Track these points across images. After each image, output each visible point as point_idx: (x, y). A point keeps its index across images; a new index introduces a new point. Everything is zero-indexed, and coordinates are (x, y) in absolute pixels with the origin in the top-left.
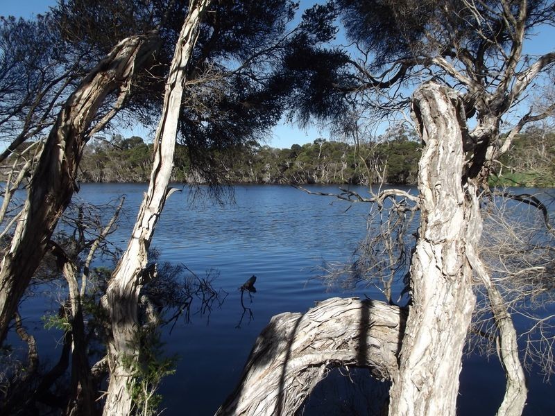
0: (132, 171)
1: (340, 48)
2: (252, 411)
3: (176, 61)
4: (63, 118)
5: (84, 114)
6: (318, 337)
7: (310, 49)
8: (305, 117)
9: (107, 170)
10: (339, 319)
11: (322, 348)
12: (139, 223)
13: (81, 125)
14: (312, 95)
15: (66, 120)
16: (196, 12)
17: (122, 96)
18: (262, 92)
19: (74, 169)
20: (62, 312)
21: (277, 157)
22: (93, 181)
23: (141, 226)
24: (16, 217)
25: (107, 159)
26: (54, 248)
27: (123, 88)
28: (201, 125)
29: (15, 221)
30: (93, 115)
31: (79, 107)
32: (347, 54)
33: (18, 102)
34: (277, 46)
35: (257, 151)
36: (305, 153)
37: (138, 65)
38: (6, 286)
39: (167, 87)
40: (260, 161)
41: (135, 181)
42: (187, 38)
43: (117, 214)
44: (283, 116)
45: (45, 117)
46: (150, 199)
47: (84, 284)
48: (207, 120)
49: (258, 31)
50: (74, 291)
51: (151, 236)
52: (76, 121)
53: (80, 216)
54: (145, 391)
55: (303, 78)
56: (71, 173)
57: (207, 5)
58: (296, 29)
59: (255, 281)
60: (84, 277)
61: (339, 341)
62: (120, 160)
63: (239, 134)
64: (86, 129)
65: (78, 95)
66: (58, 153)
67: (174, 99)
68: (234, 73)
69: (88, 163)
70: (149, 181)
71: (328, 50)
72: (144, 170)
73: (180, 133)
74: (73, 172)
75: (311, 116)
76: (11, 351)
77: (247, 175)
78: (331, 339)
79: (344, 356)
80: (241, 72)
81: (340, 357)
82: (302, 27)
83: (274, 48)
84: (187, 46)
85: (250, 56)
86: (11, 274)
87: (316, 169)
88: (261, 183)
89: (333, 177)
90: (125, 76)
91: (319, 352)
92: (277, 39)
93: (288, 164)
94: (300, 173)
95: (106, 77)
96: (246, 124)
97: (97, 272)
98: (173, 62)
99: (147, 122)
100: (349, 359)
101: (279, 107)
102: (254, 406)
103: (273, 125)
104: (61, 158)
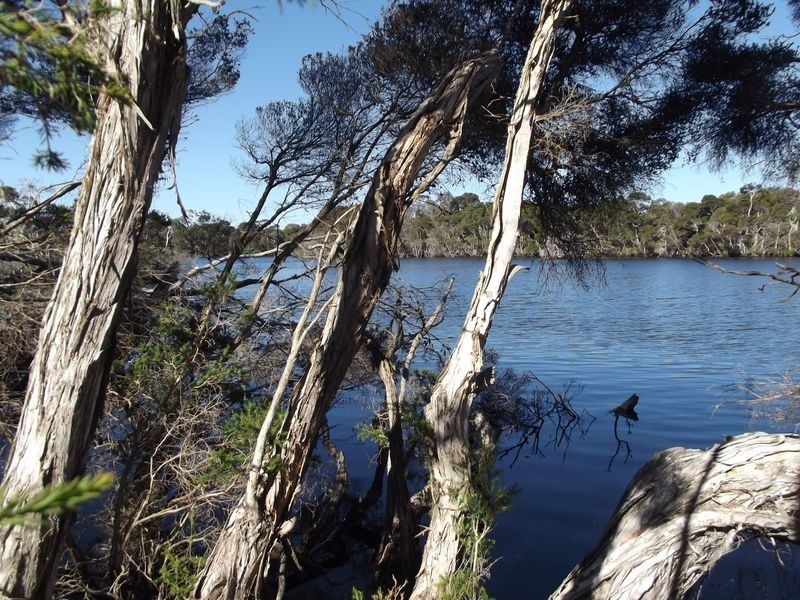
0: (464, 242)
1: (781, 40)
2: (619, 579)
3: (523, 91)
4: (381, 177)
5: (405, 172)
6: (725, 488)
7: (730, 47)
8: (720, 152)
9: (432, 241)
10: (762, 465)
11: (731, 504)
12: (472, 312)
13: (402, 185)
14: (732, 118)
15: (384, 180)
16: (550, 21)
17: (452, 145)
18: (650, 120)
19: (393, 242)
20: (376, 422)
21: (678, 215)
22: (413, 256)
23: (474, 315)
24: (327, 303)
25: (431, 226)
26: (369, 341)
27: (452, 133)
28: (558, 174)
29: (327, 307)
30: (415, 172)
31: (400, 161)
32: (793, 48)
33: (325, 158)
34: (672, 49)
35: (646, 208)
36: (724, 209)
37: (472, 101)
38: (317, 384)
39: (511, 129)
40: (651, 222)
41: (468, 255)
42: (537, 59)
43: (445, 299)
44: (682, 154)
45: (358, 176)
46: (487, 280)
47: (403, 390)
48: (566, 167)
49: (642, 29)
50: (392, 396)
51: (488, 329)
52: (397, 181)
53: (399, 302)
54: (476, 531)
55: (717, 93)
56: (389, 247)
57: (564, 9)
58: (703, 19)
59: (636, 404)
60: (403, 381)
61: (761, 498)
62: (449, 226)
63: (612, 185)
64: (407, 190)
65: (398, 146)
66: (376, 222)
67: (520, 143)
68: (606, 96)
69: (407, 232)
70: (486, 254)
71: (760, 46)
72: (480, 239)
73: (527, 187)
74: (393, 245)
75: (731, 152)
76: (320, 462)
77: (629, 244)
78: (747, 492)
79: (768, 520)
80: (616, 93)
81: (761, 522)
82: (710, 14)
83: (667, 52)
84: (538, 69)
85: (630, 69)
86: (322, 371)
87: (743, 233)
88: (652, 256)
89: (773, 245)
90: (455, 117)
91: (725, 509)
92: (672, 38)
93: (695, 226)
94: (717, 240)
95: (432, 120)
96: (623, 169)
97: (418, 375)
98: (518, 94)
99: (483, 174)
100: (776, 527)
101: (675, 140)
102: (622, 573)
103: (665, 168)
104: (379, 229)
